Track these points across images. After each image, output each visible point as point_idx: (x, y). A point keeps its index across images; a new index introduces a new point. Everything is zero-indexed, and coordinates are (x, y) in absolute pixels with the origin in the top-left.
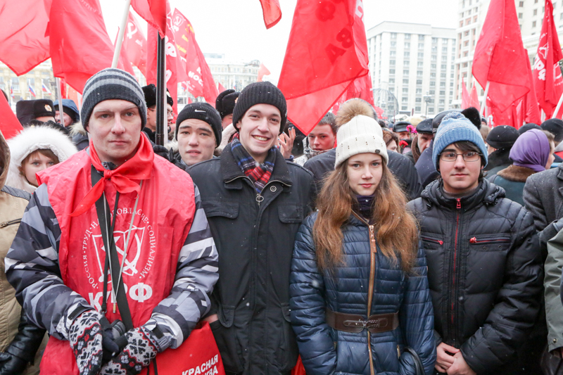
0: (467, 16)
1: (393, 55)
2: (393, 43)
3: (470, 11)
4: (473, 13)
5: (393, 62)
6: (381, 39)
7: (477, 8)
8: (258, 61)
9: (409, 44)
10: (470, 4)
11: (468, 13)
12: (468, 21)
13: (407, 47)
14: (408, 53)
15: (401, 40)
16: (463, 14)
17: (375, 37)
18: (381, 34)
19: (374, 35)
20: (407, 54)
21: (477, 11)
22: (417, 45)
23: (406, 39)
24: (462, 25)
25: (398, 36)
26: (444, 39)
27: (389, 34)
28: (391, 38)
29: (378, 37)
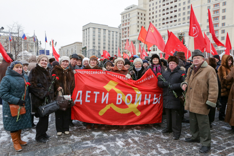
0: (125, 22)
1: (94, 37)
2: (94, 32)
3: (126, 20)
4: (128, 21)
5: (94, 39)
6: (89, 30)
7: (129, 19)
9: (100, 33)
10: (126, 17)
11: (125, 21)
12: (126, 24)
13: (99, 34)
14: (100, 36)
15: (97, 30)
16: (124, 21)
17: (86, 29)
18: (89, 28)
19: (86, 28)
20: (99, 36)
21: (129, 20)
22: (103, 33)
23: (99, 30)
24: (123, 25)
25: (96, 29)
26: (113, 31)
27: (92, 28)
28: (93, 30)
29: (88, 29)
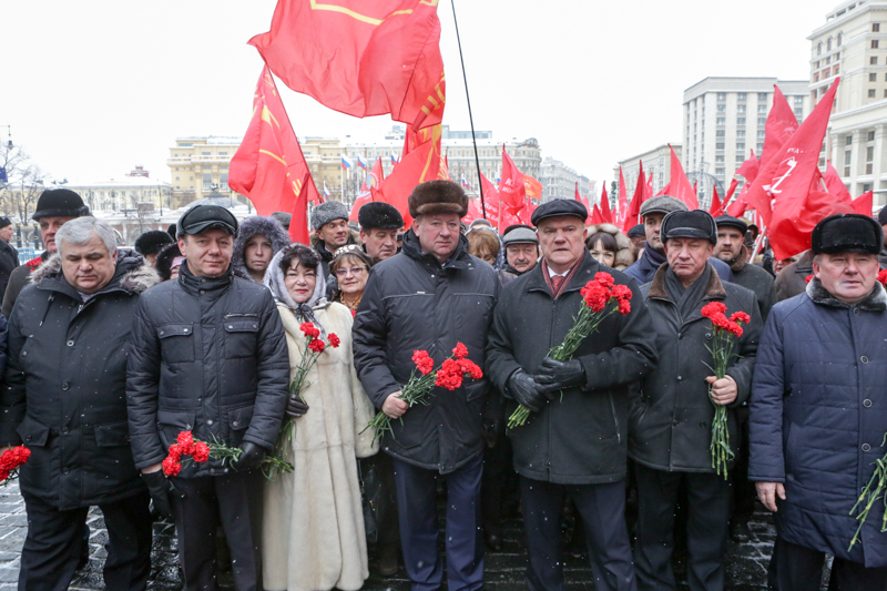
0: (824, 66)
1: (720, 124)
2: (721, 107)
3: (829, 58)
4: (833, 62)
5: (721, 133)
6: (704, 102)
7: (838, 54)
8: (535, 140)
9: (744, 107)
10: (829, 49)
11: (825, 61)
12: (826, 73)
13: (741, 111)
14: (744, 120)
15: (732, 101)
16: (818, 63)
17: (695, 100)
18: (703, 96)
19: (695, 97)
20: (742, 120)
21: (838, 59)
22: (756, 107)
23: (739, 100)
24: (817, 79)
25: (729, 97)
26: (797, 97)
27: (715, 95)
28: (718, 100)
29: (699, 101)
